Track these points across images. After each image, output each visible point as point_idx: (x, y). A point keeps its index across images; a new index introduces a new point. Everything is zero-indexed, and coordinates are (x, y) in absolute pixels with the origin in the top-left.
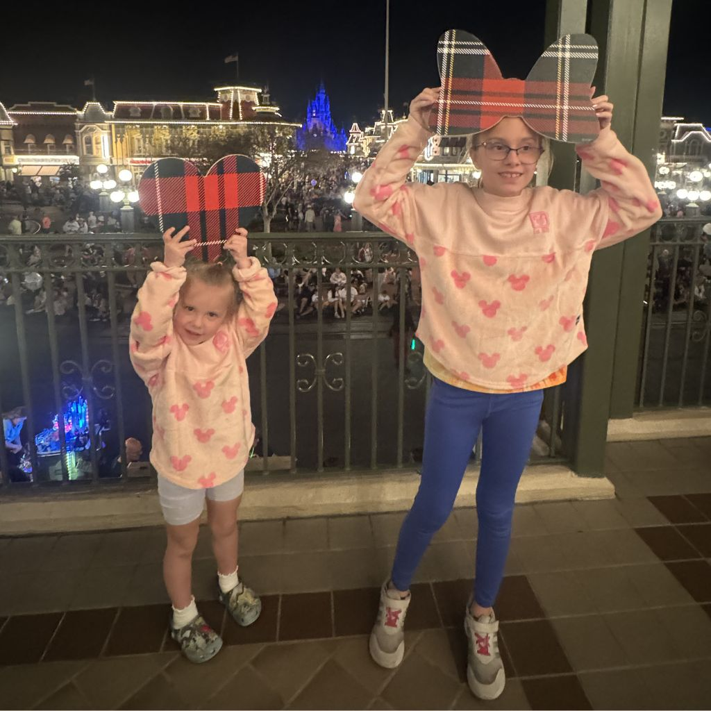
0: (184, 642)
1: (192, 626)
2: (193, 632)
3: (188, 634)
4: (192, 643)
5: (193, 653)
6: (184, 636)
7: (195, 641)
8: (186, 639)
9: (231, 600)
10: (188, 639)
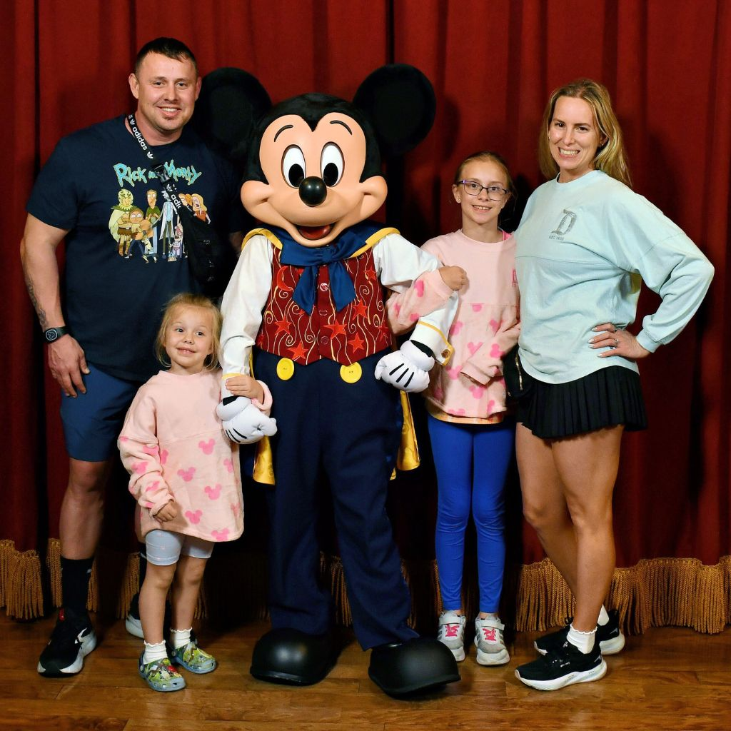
0: (151, 673)
1: (159, 662)
2: (160, 667)
3: (155, 668)
4: (158, 674)
5: (158, 681)
6: (151, 669)
7: (160, 673)
8: (153, 671)
9: (186, 653)
10: (154, 672)
